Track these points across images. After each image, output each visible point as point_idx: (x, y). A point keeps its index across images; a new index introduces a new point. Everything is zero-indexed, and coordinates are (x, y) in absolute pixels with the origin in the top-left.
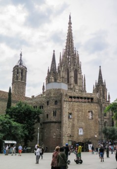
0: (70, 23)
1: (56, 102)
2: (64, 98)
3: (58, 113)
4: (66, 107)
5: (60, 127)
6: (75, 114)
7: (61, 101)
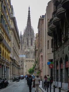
0: (29, 12)
1: (22, 62)
2: (24, 61)
3: (22, 65)
4: (25, 64)
5: (23, 70)
6: (28, 66)
7: (23, 61)
